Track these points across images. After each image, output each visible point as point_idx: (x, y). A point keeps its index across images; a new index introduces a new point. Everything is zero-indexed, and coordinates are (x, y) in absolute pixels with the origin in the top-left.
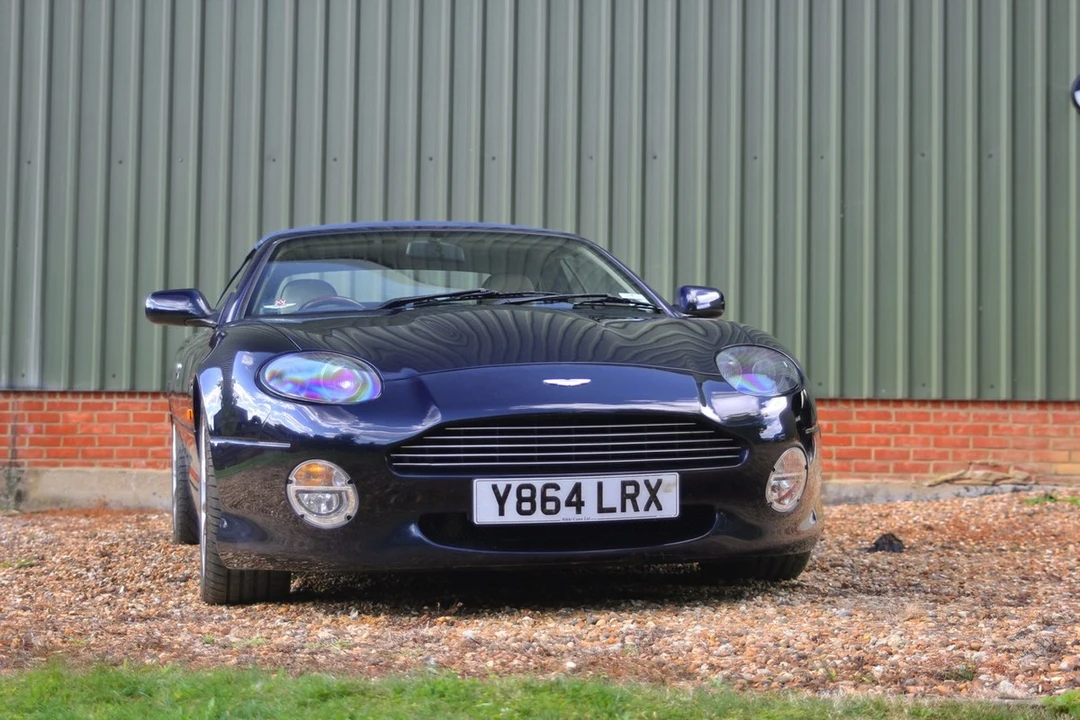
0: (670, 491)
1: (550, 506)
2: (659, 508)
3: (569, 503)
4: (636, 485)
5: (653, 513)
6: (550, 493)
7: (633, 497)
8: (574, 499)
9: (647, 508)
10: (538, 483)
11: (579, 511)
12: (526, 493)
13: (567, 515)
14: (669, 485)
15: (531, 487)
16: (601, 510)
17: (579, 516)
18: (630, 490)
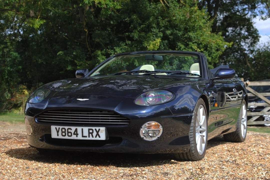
0: (102, 132)
1: (70, 134)
2: (100, 137)
3: (74, 134)
4: (93, 130)
5: (98, 138)
6: (69, 130)
7: (92, 133)
8: (76, 133)
9: (96, 137)
10: (66, 128)
11: (77, 136)
12: (63, 130)
13: (74, 137)
14: (102, 131)
15: (65, 129)
16: (83, 136)
17: (77, 138)
18: (91, 131)
